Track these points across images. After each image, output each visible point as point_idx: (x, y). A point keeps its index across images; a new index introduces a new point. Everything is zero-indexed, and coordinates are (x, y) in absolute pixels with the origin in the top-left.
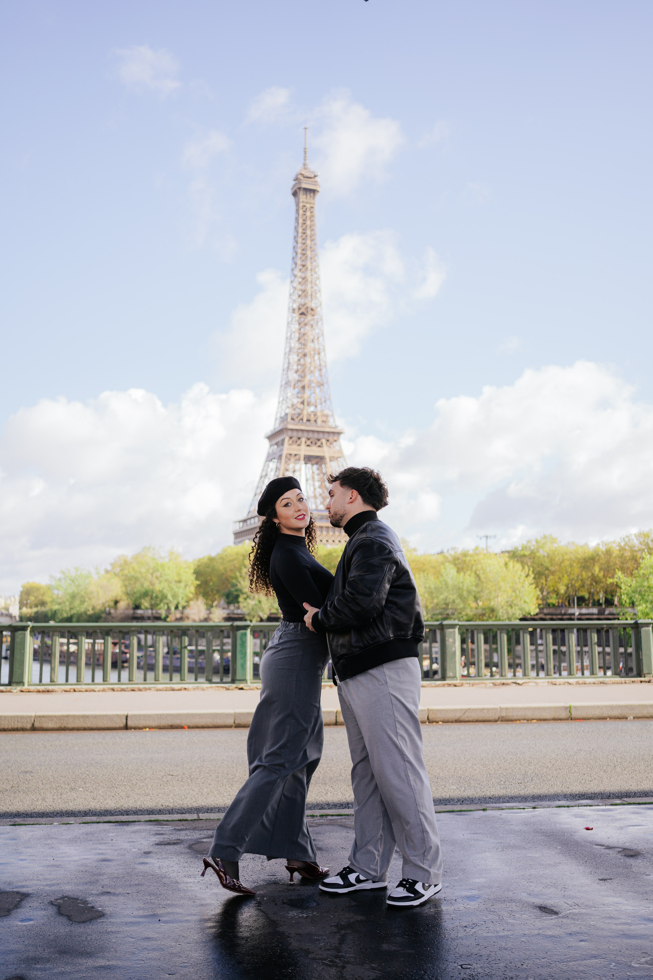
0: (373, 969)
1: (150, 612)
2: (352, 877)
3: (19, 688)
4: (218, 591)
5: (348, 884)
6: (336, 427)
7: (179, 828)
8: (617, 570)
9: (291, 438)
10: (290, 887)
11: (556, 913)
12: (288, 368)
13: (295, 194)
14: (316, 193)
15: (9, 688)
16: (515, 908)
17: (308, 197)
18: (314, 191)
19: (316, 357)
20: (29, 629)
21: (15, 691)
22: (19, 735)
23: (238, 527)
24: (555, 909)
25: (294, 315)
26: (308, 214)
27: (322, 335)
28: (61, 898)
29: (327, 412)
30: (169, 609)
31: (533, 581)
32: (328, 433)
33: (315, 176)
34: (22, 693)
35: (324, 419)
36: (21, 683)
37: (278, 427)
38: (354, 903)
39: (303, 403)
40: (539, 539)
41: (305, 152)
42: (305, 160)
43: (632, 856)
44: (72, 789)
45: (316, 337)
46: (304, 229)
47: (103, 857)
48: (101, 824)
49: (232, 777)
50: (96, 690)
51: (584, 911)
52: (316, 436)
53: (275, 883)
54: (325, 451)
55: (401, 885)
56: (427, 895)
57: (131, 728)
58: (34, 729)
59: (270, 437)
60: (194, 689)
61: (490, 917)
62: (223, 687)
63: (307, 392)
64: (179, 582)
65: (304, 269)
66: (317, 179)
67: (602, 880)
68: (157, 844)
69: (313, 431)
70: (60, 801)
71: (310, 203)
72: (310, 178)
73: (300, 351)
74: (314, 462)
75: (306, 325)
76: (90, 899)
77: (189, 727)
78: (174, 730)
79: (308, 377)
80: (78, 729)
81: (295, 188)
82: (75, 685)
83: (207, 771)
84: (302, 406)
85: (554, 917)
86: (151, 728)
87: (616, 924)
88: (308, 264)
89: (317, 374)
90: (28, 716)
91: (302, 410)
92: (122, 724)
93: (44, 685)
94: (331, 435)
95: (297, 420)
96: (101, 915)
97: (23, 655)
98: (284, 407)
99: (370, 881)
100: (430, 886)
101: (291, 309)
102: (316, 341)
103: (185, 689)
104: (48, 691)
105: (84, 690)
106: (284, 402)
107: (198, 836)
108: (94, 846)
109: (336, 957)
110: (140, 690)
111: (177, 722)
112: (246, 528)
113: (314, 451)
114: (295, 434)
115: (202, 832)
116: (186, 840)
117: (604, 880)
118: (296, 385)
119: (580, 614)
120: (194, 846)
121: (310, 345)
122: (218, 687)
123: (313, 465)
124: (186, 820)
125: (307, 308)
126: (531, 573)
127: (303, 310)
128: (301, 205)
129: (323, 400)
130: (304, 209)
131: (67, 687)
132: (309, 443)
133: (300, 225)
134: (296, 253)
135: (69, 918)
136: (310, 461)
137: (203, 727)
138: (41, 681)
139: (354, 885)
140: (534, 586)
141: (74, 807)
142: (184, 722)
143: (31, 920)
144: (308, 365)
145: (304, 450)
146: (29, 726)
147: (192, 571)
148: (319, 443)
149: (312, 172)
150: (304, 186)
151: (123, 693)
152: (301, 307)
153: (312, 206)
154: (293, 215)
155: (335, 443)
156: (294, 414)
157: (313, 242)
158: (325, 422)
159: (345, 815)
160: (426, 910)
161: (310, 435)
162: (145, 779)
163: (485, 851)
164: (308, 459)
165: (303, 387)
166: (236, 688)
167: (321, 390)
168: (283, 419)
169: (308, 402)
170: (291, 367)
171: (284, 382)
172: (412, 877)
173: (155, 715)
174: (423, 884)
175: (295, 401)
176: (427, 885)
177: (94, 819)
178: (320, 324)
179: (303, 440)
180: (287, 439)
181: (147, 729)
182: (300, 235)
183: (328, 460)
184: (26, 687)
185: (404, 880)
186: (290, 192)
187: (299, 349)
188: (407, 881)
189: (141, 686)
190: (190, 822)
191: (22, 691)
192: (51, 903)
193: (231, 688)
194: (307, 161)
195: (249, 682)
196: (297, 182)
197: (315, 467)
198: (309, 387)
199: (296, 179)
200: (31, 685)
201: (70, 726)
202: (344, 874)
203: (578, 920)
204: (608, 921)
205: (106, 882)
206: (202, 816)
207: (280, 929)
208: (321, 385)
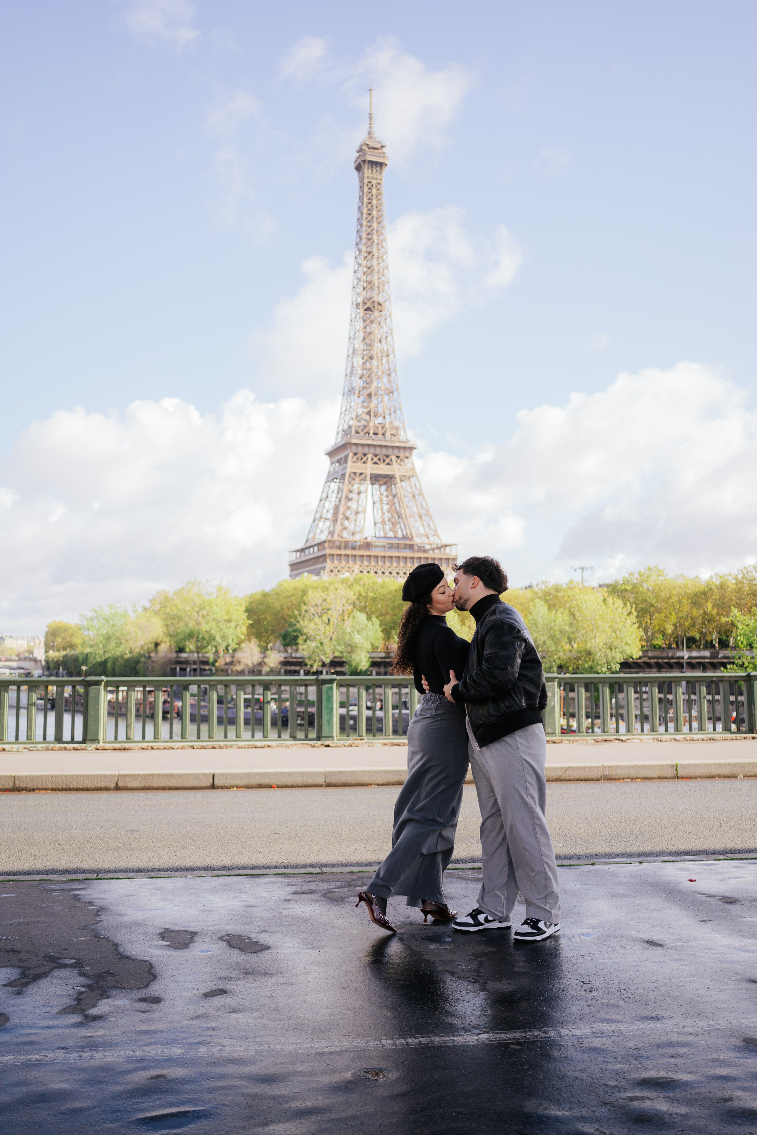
0: (510, 984)
1: (196, 655)
2: (481, 918)
3: (94, 746)
4: (273, 632)
5: (478, 923)
6: (407, 441)
7: (308, 880)
8: (732, 607)
9: (355, 454)
10: (425, 927)
11: (661, 946)
12: (352, 372)
13: (358, 168)
14: (384, 166)
15: (83, 745)
16: (625, 942)
17: (374, 171)
18: (381, 165)
19: (385, 360)
20: (103, 683)
21: (90, 749)
22: (105, 795)
23: (294, 558)
24: (660, 943)
25: (358, 311)
26: (374, 191)
27: (391, 334)
28: (226, 935)
29: (396, 424)
30: (217, 652)
31: (636, 620)
32: (399, 448)
33: (382, 147)
34: (97, 751)
35: (394, 432)
36: (96, 740)
37: (340, 442)
38: (485, 939)
39: (369, 413)
40: (642, 571)
41: (371, 119)
42: (370, 128)
43: (730, 903)
44: (184, 847)
45: (384, 337)
46: (369, 210)
47: (249, 903)
48: (232, 877)
49: (338, 835)
50: (175, 747)
51: (685, 944)
52: (384, 451)
53: (411, 924)
54: (395, 470)
55: (525, 923)
56: (549, 932)
57: (218, 788)
58: (117, 788)
59: (331, 454)
60: (278, 746)
61: (605, 948)
62: (308, 744)
63: (374, 401)
64: (229, 621)
65: (369, 257)
66: (384, 150)
67: (702, 921)
68: (293, 893)
69: (381, 446)
70: (175, 858)
71: (377, 180)
72: (377, 149)
73: (365, 353)
74: (382, 482)
75: (372, 322)
76: (252, 936)
77: (278, 787)
78: (263, 789)
79: (375, 383)
80: (164, 789)
81: (359, 161)
82: (153, 742)
83: (312, 830)
84: (368, 417)
85: (660, 948)
86: (238, 787)
87: (713, 954)
88: (375, 251)
89: (385, 380)
90: (111, 775)
91: (368, 423)
92: (209, 783)
93: (120, 742)
94: (402, 451)
95: (362, 434)
96: (267, 948)
97: (97, 710)
98: (347, 418)
99: (497, 921)
100: (551, 925)
101: (355, 303)
102: (383, 341)
103: (269, 746)
104: (125, 749)
105: (162, 748)
106: (347, 413)
107: (329, 887)
108: (236, 895)
109: (478, 976)
110: (221, 747)
111: (265, 781)
112: (303, 558)
113: (382, 469)
114: (360, 449)
115: (330, 883)
116: (319, 891)
117: (705, 921)
118: (361, 393)
119: (689, 658)
120: (327, 895)
121: (377, 345)
122: (302, 744)
123: (381, 485)
124: (311, 873)
125: (373, 302)
126: (633, 610)
127: (368, 305)
128: (366, 181)
129: (393, 410)
130: (370, 185)
131: (145, 745)
132: (376, 459)
133: (365, 205)
134: (361, 238)
135: (241, 949)
136: (378, 481)
137: (292, 787)
138: (116, 738)
139: (483, 924)
140: (637, 625)
141: (192, 864)
142: (273, 781)
143: (208, 951)
144: (375, 369)
145: (370, 469)
146: (113, 785)
147: (244, 609)
148: (388, 460)
149: (379, 142)
150: (369, 158)
151: (203, 750)
152: (366, 301)
153: (379, 182)
154: (357, 192)
155: (406, 460)
156: (359, 427)
157: (380, 225)
158: (394, 435)
159: (461, 869)
160: (548, 943)
161: (378, 451)
162: (253, 837)
163: (596, 899)
164: (376, 479)
165: (370, 395)
166: (323, 745)
167: (389, 399)
168: (346, 432)
169: (374, 412)
170: (355, 372)
171: (346, 389)
172: (535, 916)
173: (243, 773)
174: (545, 923)
175: (360, 411)
176: (548, 924)
177: (224, 872)
178: (388, 321)
179: (370, 456)
180: (351, 455)
181: (235, 789)
182: (365, 216)
183: (398, 480)
184: (101, 745)
185: (528, 919)
186: (353, 166)
187: (364, 351)
188: (531, 920)
189: (222, 744)
190: (316, 875)
191: (97, 749)
192: (221, 939)
193: (317, 745)
194: (373, 129)
195: (335, 738)
196: (361, 153)
197: (384, 488)
198: (375, 395)
199: (360, 150)
200: (106, 742)
201: (155, 785)
202: (473, 915)
203: (680, 951)
204: (706, 951)
205: (260, 923)
206: (324, 870)
207: (426, 957)
208: (390, 392)
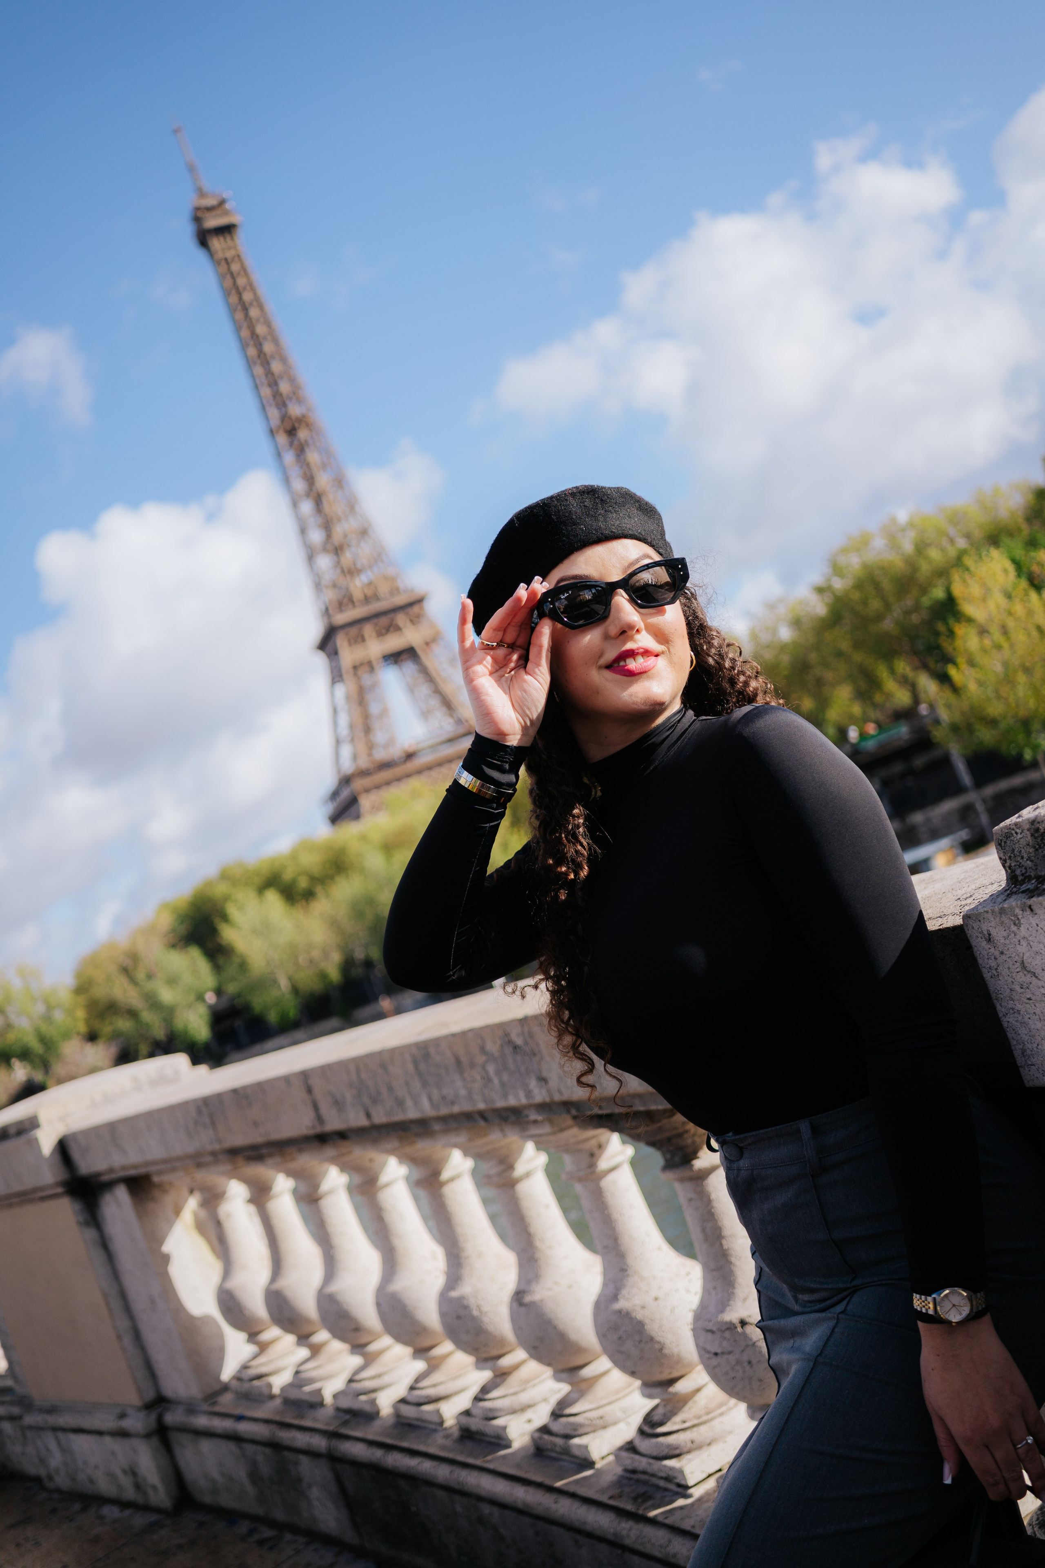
6: (412, 592)
9: (347, 637)
12: (303, 526)
13: (202, 244)
14: (233, 229)
17: (225, 240)
18: (229, 229)
19: (338, 493)
23: (330, 808)
25: (280, 438)
26: (235, 267)
27: (334, 451)
29: (391, 573)
32: (404, 606)
33: (222, 201)
35: (389, 585)
37: (324, 627)
39: (345, 574)
41: (193, 171)
42: (196, 183)
52: (386, 618)
54: (410, 636)
59: (321, 647)
63: (347, 557)
66: (226, 205)
69: (378, 614)
71: (232, 249)
72: (216, 208)
73: (310, 493)
74: (403, 660)
75: (303, 446)
79: (338, 531)
81: (199, 234)
88: (269, 349)
89: (350, 519)
91: (350, 587)
94: (409, 608)
95: (346, 606)
98: (320, 591)
101: (270, 430)
102: (327, 467)
106: (318, 584)
112: (341, 803)
113: (394, 643)
118: (327, 548)
121: (322, 477)
123: (404, 664)
125: (293, 420)
127: (288, 427)
128: (219, 257)
129: (379, 555)
130: (226, 261)
134: (243, 340)
136: (397, 661)
148: (395, 629)
149: (215, 197)
150: (211, 225)
152: (282, 422)
153: (236, 252)
155: (420, 620)
156: (338, 598)
157: (260, 310)
158: (392, 591)
161: (376, 621)
164: (395, 657)
165: (338, 551)
167: (367, 543)
168: (327, 612)
169: (353, 569)
170: (307, 524)
171: (305, 552)
175: (334, 574)
178: (323, 435)
179: (369, 633)
183: (422, 650)
187: (308, 490)
194: (199, 182)
196: (198, 223)
197: (409, 667)
198: (347, 544)
199: (197, 220)
208: (364, 533)
